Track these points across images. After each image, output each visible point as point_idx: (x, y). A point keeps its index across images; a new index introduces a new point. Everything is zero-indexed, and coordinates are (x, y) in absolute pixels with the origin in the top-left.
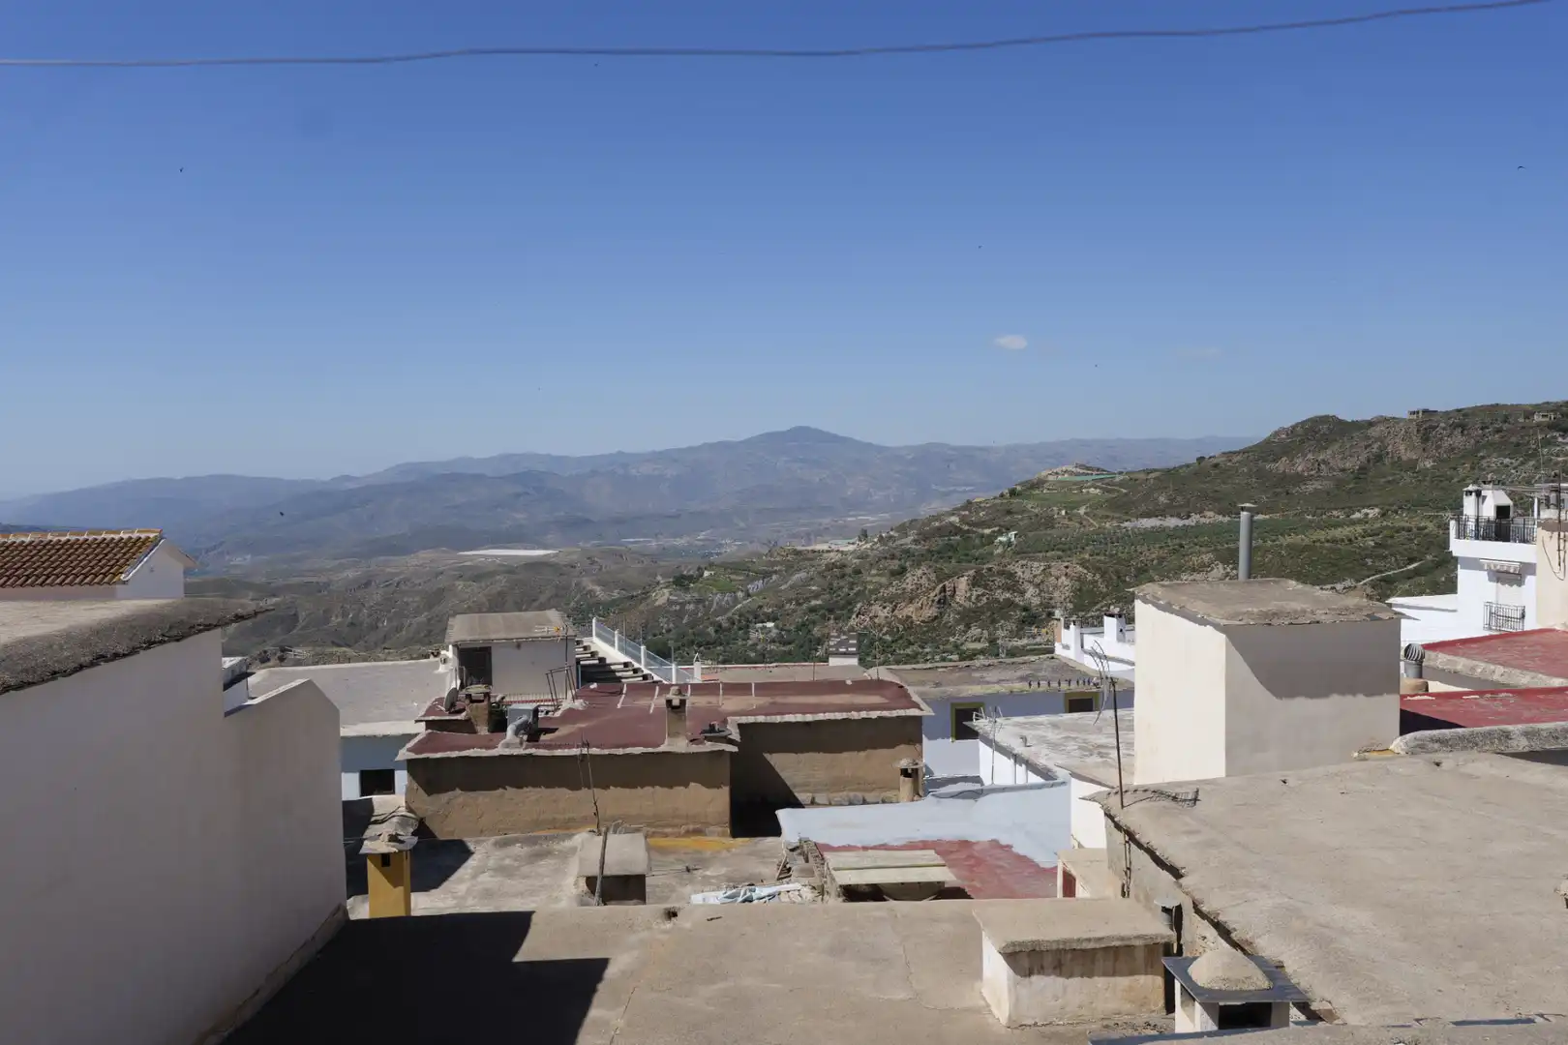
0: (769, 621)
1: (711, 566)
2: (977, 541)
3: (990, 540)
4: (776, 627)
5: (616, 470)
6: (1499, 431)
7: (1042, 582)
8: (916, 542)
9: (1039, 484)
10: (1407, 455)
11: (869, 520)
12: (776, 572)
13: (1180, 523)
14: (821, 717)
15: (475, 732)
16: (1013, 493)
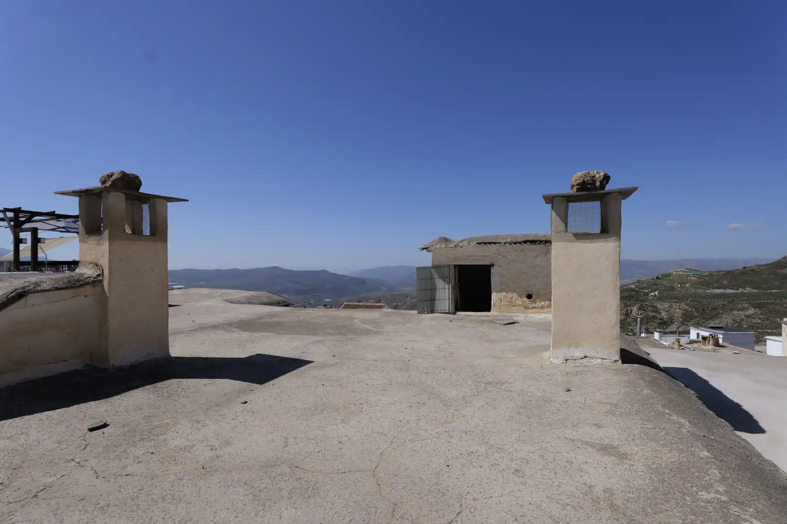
2: (642, 294)
3: (647, 294)
7: (669, 310)
9: (669, 275)
13: (734, 292)
16: (657, 278)
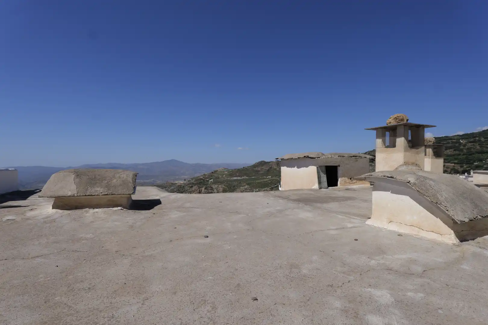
2: (206, 181)
3: (208, 181)
7: (217, 188)
8: (195, 181)
9: (217, 171)
11: (186, 177)
12: (168, 187)
13: (241, 178)
16: (212, 172)
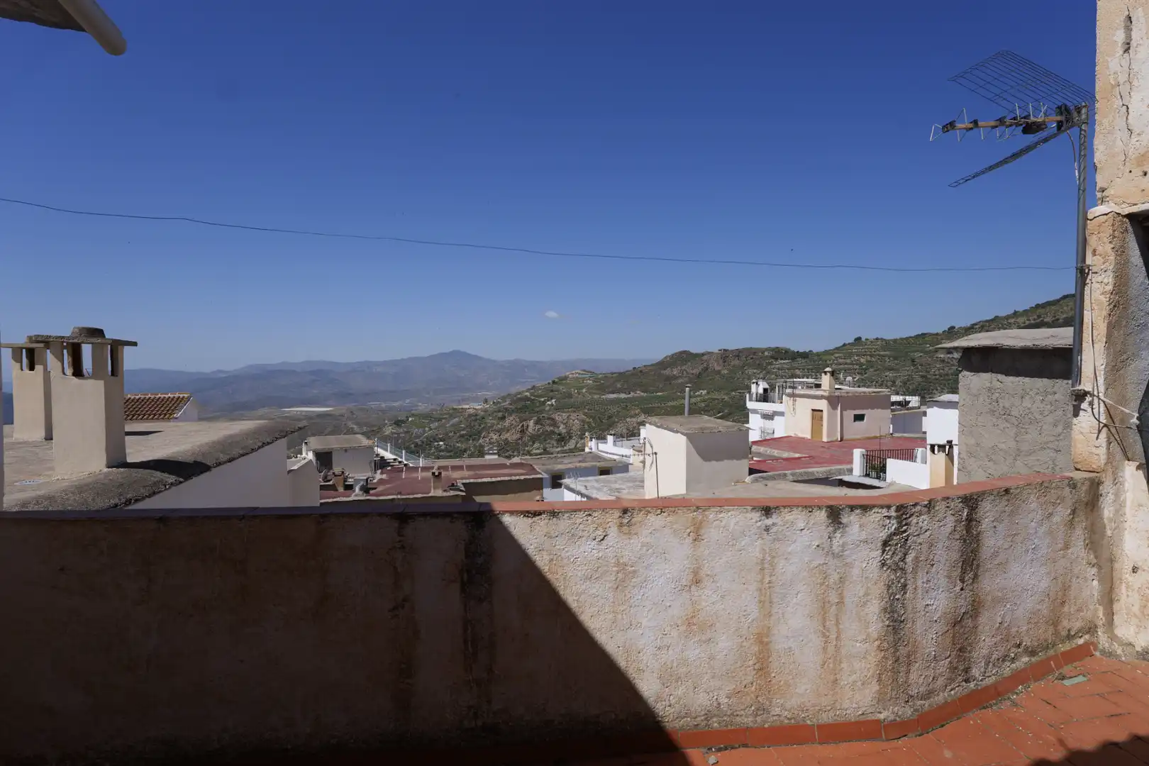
0: (441, 441)
1: (413, 415)
2: (538, 404)
3: (544, 403)
4: (445, 444)
5: (364, 369)
6: (752, 358)
7: (567, 422)
8: (511, 404)
9: (566, 378)
10: (717, 368)
11: (488, 394)
12: (444, 418)
13: (626, 396)
14: (499, 479)
15: (337, 490)
16: (554, 382)
